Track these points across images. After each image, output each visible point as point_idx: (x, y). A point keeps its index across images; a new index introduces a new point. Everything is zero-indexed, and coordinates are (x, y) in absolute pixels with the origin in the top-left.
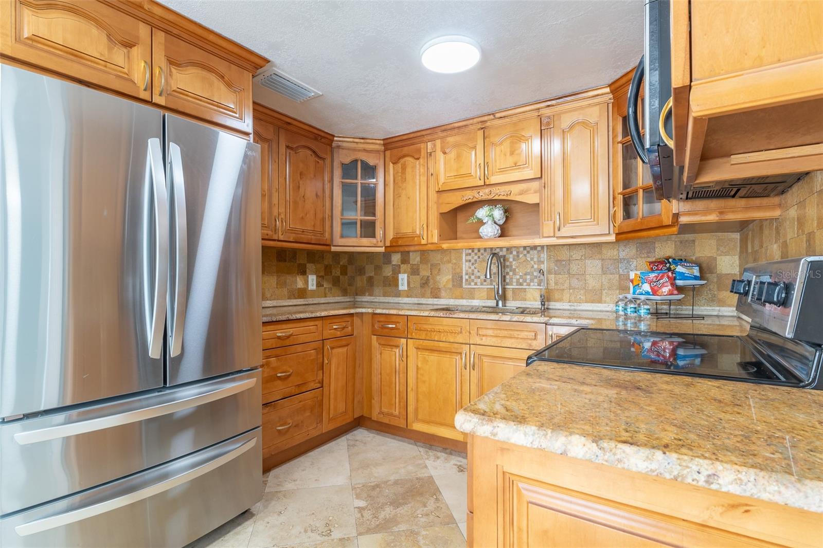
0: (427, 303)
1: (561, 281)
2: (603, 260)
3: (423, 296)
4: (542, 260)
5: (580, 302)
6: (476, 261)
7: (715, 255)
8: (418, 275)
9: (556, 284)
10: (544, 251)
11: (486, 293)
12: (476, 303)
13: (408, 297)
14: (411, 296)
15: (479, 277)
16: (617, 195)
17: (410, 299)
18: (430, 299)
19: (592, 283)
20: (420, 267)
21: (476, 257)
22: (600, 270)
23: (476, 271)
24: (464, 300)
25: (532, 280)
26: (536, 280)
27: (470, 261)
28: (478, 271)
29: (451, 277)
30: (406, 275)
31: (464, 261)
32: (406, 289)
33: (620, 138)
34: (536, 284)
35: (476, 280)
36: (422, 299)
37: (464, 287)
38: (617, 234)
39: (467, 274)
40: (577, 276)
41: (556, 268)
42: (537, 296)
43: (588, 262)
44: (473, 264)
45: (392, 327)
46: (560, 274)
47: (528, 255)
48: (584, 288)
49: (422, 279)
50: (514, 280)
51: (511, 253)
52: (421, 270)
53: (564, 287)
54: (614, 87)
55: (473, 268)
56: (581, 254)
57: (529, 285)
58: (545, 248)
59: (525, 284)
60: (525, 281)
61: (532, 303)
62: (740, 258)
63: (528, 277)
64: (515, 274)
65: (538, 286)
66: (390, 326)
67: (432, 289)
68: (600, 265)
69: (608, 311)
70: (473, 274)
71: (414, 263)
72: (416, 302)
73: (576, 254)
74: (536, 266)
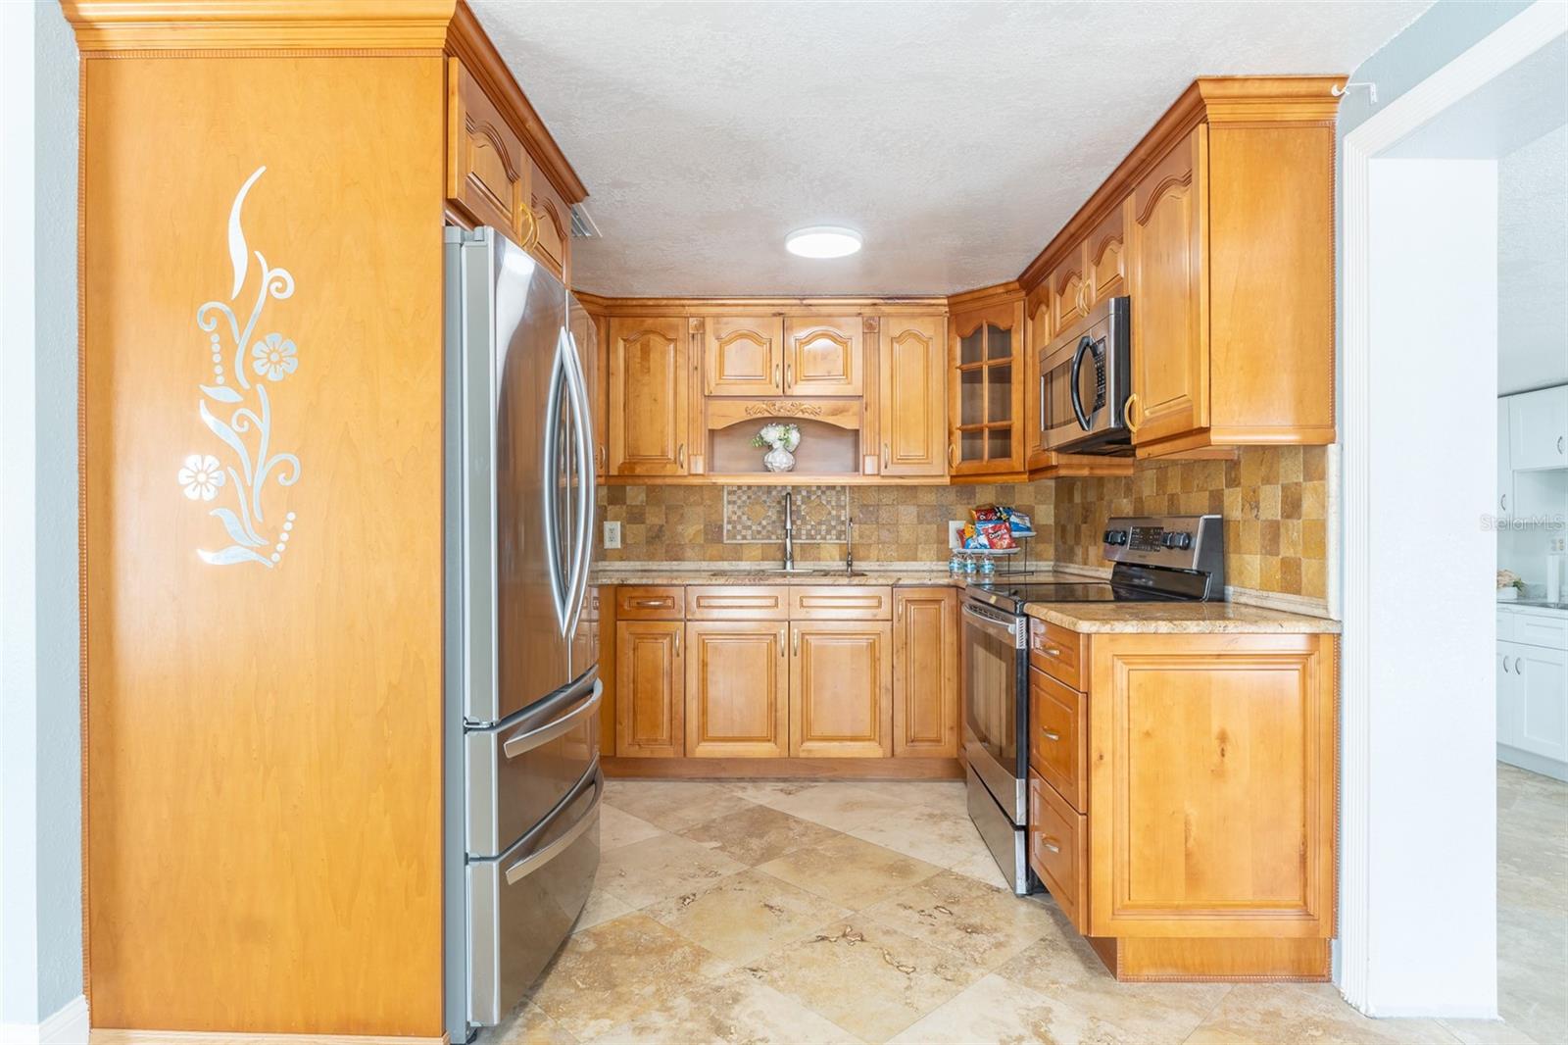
0: (661, 568)
1: (867, 532)
2: (919, 506)
3: (651, 557)
4: (843, 504)
5: (891, 560)
6: (744, 502)
7: (1034, 505)
8: (643, 523)
9: (861, 537)
10: (845, 492)
11: (760, 551)
12: (744, 565)
13: (622, 559)
14: (628, 559)
15: (750, 527)
16: (954, 429)
17: (626, 563)
18: (666, 563)
19: (906, 535)
20: (647, 510)
21: (744, 498)
22: (916, 520)
23: (744, 518)
24: (725, 563)
25: (828, 532)
26: (834, 532)
27: (734, 502)
28: (749, 519)
29: (702, 526)
30: (619, 523)
31: (725, 502)
32: (619, 547)
33: (958, 363)
34: (834, 537)
35: (744, 532)
36: (650, 563)
37: (725, 542)
38: (952, 477)
39: (729, 523)
40: (888, 527)
41: (861, 516)
42: (836, 553)
43: (901, 508)
44: (739, 507)
45: (655, 606)
46: (865, 523)
47: (823, 497)
48: (897, 542)
49: (650, 530)
50: (804, 532)
51: (799, 492)
52: (647, 515)
53: (870, 541)
54: (952, 300)
55: (739, 513)
56: (892, 497)
57: (825, 539)
58: (847, 488)
59: (818, 537)
60: (819, 532)
61: (828, 563)
62: (1055, 508)
63: (824, 527)
64: (804, 522)
65: (837, 539)
66: (652, 603)
67: (668, 545)
68: (915, 513)
69: (924, 571)
70: (740, 523)
71: (634, 504)
72: (640, 568)
73: (887, 498)
74: (834, 513)
